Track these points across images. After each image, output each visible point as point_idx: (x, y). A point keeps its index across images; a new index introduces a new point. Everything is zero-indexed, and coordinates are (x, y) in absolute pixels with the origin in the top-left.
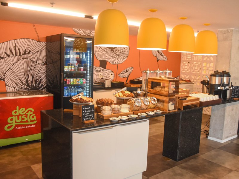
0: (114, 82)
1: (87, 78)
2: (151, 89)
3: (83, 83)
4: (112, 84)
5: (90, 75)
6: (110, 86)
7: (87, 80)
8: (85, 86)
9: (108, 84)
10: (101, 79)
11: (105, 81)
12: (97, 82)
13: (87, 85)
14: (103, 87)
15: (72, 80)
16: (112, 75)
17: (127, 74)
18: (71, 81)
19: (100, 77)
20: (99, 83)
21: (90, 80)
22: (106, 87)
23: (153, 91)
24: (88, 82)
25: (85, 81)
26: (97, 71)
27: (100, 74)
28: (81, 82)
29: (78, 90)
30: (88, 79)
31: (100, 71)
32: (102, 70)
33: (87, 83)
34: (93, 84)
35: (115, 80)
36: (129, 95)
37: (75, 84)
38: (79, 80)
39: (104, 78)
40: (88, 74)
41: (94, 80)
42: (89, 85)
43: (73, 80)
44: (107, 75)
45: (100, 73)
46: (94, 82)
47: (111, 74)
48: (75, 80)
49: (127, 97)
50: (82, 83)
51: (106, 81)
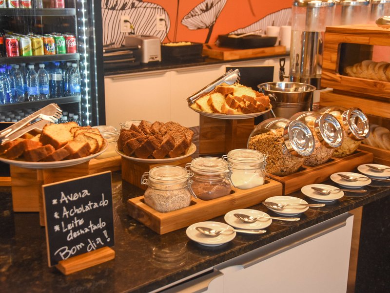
0: (171, 45)
1: (80, 33)
2: (338, 75)
3: (68, 49)
4: (165, 50)
5: (89, 24)
6: (159, 59)
7: (79, 40)
8: (74, 62)
9: (151, 52)
10: (130, 34)
11: (141, 43)
12: (115, 46)
13: (82, 59)
14: (138, 63)
15: (25, 42)
16: (161, 20)
17: (208, 18)
18: (24, 46)
19: (126, 29)
20: (123, 48)
21: (90, 41)
22: (146, 60)
23: (347, 81)
24: (85, 46)
25: (74, 44)
26: (113, 8)
27: (123, 18)
28: (61, 48)
29: (51, 76)
30: (85, 38)
31: (123, 8)
32: (129, 5)
33: (80, 50)
34: (102, 53)
35: (171, 38)
36: (255, 102)
37: (37, 53)
38: (50, 42)
39: (139, 33)
40: (84, 20)
41: (107, 40)
42: (91, 59)
43: (29, 40)
44: (148, 22)
45: (125, 16)
46: (107, 46)
47: (158, 17)
48: (35, 40)
49: (244, 110)
50: (64, 52)
51: (146, 41)
